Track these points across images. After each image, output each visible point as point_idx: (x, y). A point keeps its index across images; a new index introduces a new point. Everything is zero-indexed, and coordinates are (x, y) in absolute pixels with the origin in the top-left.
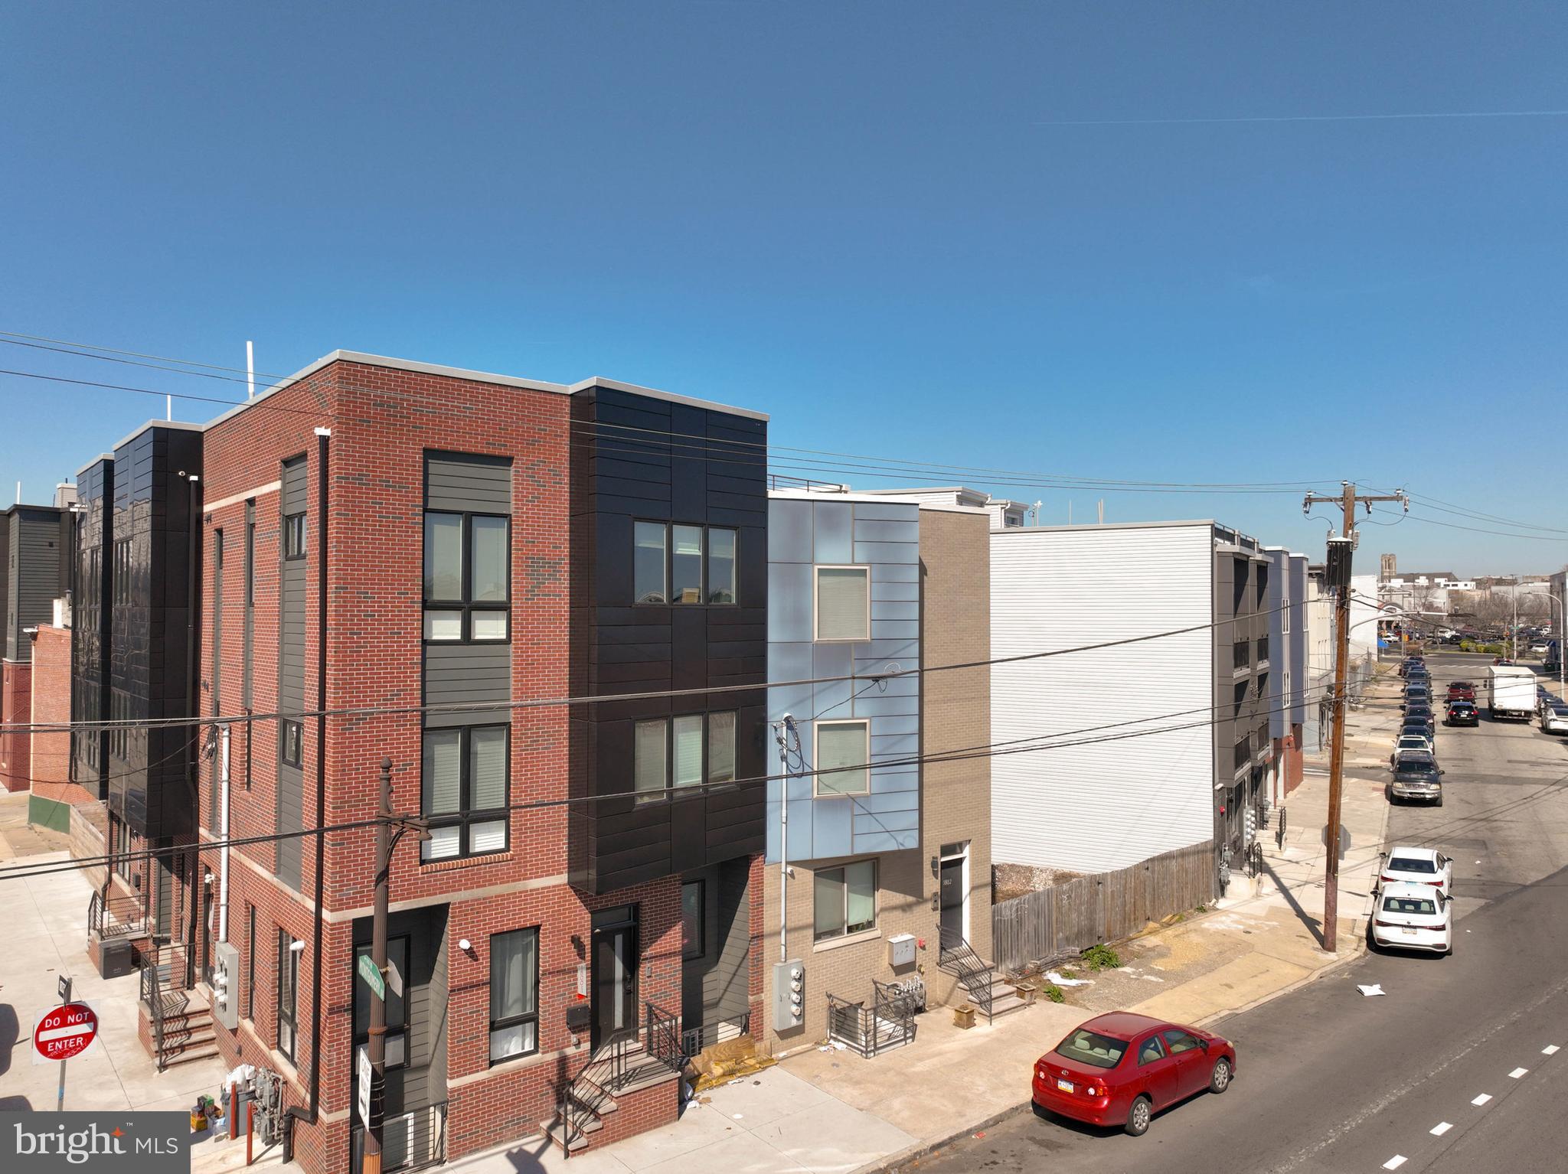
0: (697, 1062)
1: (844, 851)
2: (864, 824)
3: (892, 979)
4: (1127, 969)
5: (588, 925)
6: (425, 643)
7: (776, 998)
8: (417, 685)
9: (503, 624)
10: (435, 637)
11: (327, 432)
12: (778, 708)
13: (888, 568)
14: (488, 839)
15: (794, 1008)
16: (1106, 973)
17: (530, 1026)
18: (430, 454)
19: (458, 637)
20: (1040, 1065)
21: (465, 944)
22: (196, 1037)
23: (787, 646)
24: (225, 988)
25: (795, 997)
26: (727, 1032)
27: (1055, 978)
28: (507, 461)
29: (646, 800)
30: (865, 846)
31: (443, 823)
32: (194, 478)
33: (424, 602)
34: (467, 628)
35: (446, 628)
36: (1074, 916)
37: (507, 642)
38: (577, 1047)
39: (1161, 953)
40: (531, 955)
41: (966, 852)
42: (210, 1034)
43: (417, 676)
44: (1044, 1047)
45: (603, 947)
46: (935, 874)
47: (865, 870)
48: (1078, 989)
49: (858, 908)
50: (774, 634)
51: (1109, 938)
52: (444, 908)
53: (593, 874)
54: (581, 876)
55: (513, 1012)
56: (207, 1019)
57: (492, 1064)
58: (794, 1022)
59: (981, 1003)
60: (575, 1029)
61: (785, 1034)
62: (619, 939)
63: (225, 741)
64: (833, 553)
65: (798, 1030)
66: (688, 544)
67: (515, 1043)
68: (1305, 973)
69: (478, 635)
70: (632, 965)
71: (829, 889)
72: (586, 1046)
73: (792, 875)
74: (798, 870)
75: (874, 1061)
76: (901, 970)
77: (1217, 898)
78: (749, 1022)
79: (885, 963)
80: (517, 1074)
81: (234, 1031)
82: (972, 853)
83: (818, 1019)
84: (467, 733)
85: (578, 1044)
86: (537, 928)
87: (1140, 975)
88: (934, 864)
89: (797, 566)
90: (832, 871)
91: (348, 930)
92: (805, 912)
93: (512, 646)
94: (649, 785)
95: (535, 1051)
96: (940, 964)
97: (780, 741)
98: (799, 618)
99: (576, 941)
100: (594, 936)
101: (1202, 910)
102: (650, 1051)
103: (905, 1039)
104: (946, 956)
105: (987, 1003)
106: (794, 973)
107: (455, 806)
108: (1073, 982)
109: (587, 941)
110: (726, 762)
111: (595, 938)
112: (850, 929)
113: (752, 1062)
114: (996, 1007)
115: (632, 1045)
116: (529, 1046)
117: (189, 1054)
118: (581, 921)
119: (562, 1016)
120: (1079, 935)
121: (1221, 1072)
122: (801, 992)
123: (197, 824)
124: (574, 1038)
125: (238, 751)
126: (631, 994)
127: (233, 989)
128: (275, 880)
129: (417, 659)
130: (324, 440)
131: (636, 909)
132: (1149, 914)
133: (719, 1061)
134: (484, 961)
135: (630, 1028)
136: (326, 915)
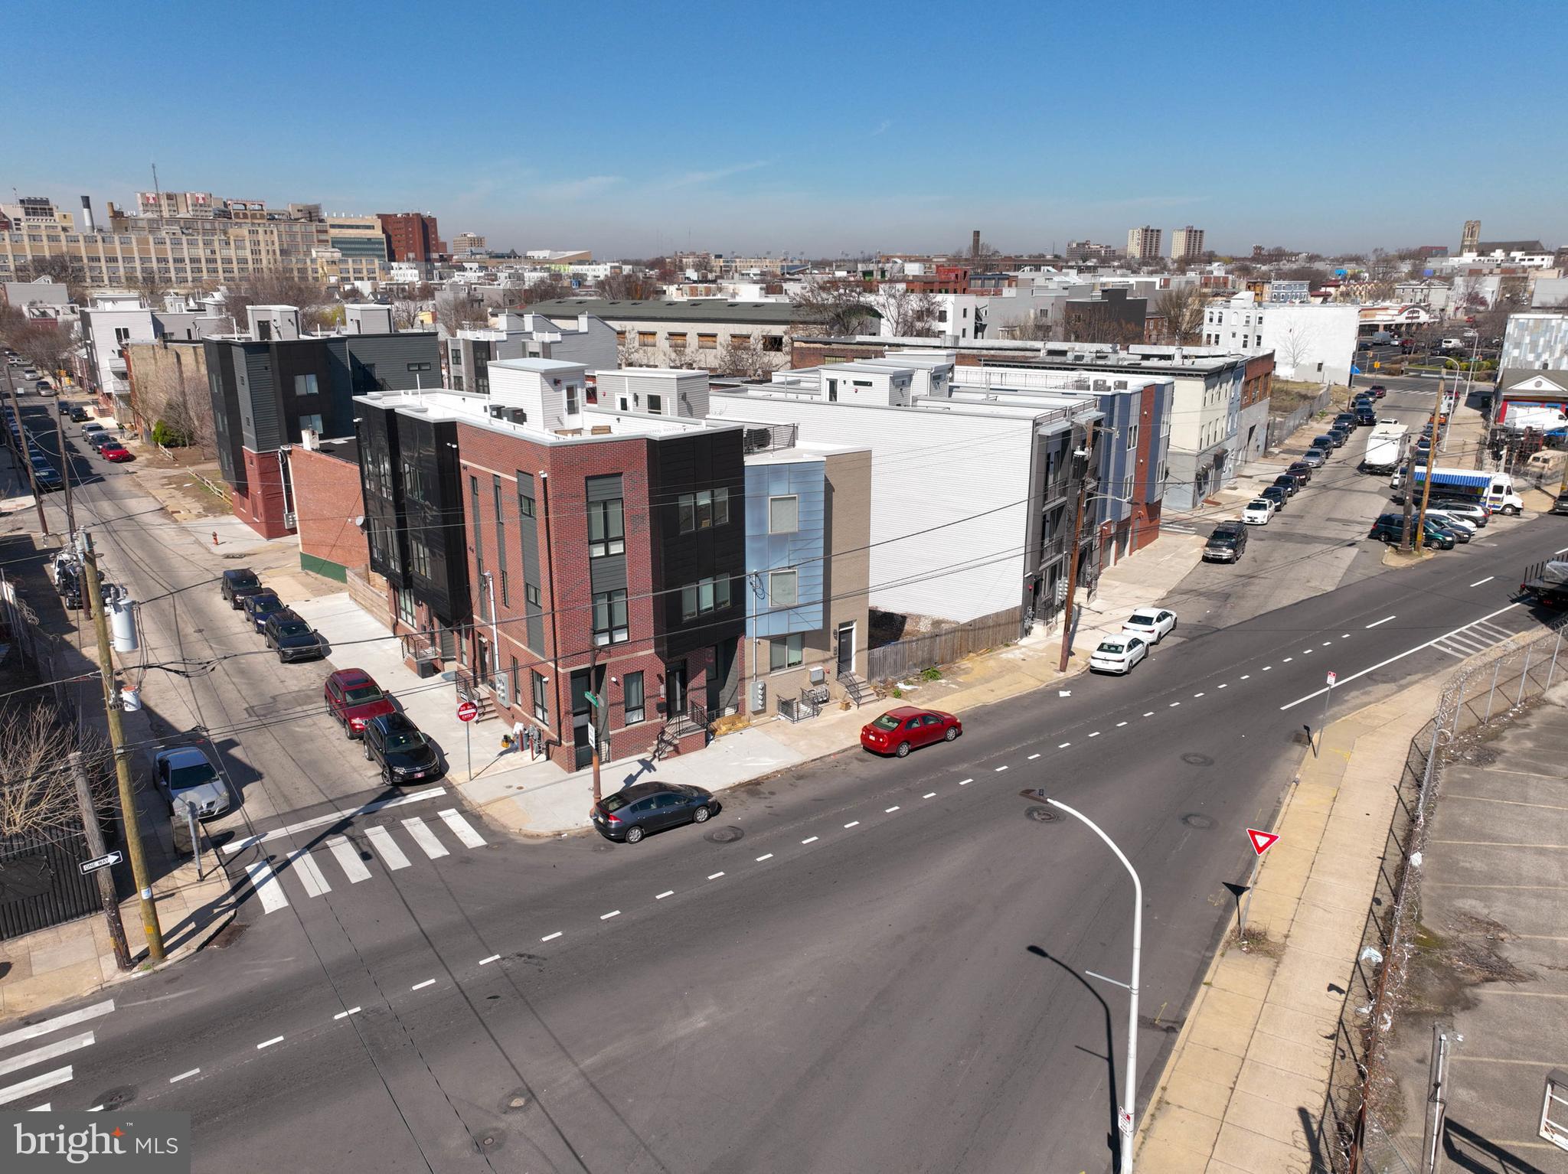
0: (714, 724)
1: (785, 632)
2: (794, 618)
3: (811, 687)
4: (943, 681)
5: (664, 669)
6: (591, 559)
7: (751, 698)
8: (589, 577)
9: (622, 545)
10: (595, 555)
11: (546, 475)
12: (751, 568)
13: (807, 496)
14: (621, 637)
15: (760, 702)
16: (931, 683)
17: (641, 711)
18: (588, 478)
19: (603, 554)
20: (865, 729)
21: (614, 679)
22: (488, 709)
23: (756, 538)
24: (503, 691)
25: (760, 697)
26: (729, 712)
27: (901, 686)
28: (620, 474)
29: (688, 618)
30: (795, 629)
31: (603, 631)
32: (454, 446)
33: (589, 541)
34: (607, 550)
35: (599, 551)
36: (920, 653)
37: (624, 553)
38: (660, 719)
39: (966, 672)
40: (640, 683)
41: (854, 626)
42: (493, 708)
43: (588, 574)
44: (868, 721)
45: (671, 678)
46: (836, 638)
47: (798, 638)
48: (911, 691)
49: (794, 656)
50: (749, 532)
51: (943, 663)
52: (604, 666)
53: (665, 648)
54: (660, 649)
55: (634, 704)
56: (490, 702)
57: (627, 725)
58: (760, 708)
59: (855, 699)
60: (661, 712)
61: (756, 713)
62: (678, 674)
63: (491, 582)
64: (778, 490)
65: (763, 711)
66: (704, 500)
67: (636, 717)
68: (1039, 683)
69: (612, 552)
70: (684, 685)
71: (777, 649)
72: (665, 718)
73: (759, 643)
74: (761, 640)
75: (797, 725)
76: (815, 683)
77: (1022, 638)
78: (739, 708)
79: (808, 679)
80: (636, 728)
81: (509, 709)
82: (858, 626)
83: (772, 705)
84: (610, 595)
85: (662, 718)
86: (643, 671)
87: (948, 684)
88: (835, 633)
89: (760, 499)
90: (779, 640)
91: (569, 676)
92: (766, 658)
93: (626, 556)
94: (689, 610)
95: (644, 720)
96: (838, 680)
97: (751, 584)
98: (761, 523)
99: (659, 676)
100: (667, 674)
101: (1007, 645)
102: (693, 721)
103: (813, 715)
104: (841, 675)
105: (858, 699)
106: (760, 686)
107: (607, 626)
108: (909, 688)
109: (664, 676)
110: (726, 595)
111: (667, 675)
112: (789, 665)
113: (740, 725)
114: (863, 701)
115: (685, 718)
116: (641, 718)
117: (486, 717)
118: (662, 668)
119: (655, 706)
120: (923, 662)
121: (951, 733)
122: (764, 695)
123: (472, 613)
124: (660, 715)
125: (499, 589)
126: (684, 698)
127: (507, 691)
128: (529, 650)
129: (588, 566)
130: (545, 479)
131: (685, 662)
132: (970, 649)
133: (724, 724)
134: (622, 686)
135: (684, 711)
136: (559, 669)
